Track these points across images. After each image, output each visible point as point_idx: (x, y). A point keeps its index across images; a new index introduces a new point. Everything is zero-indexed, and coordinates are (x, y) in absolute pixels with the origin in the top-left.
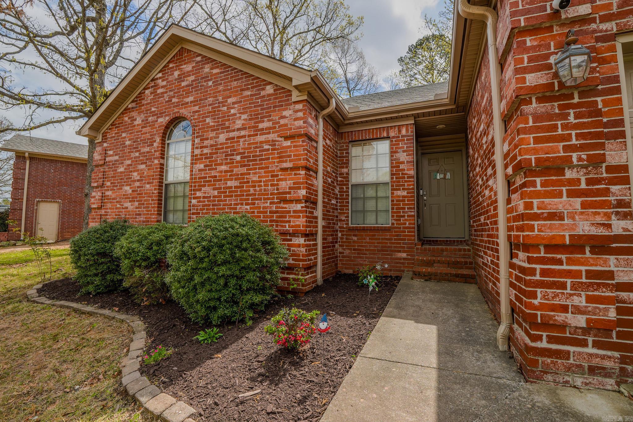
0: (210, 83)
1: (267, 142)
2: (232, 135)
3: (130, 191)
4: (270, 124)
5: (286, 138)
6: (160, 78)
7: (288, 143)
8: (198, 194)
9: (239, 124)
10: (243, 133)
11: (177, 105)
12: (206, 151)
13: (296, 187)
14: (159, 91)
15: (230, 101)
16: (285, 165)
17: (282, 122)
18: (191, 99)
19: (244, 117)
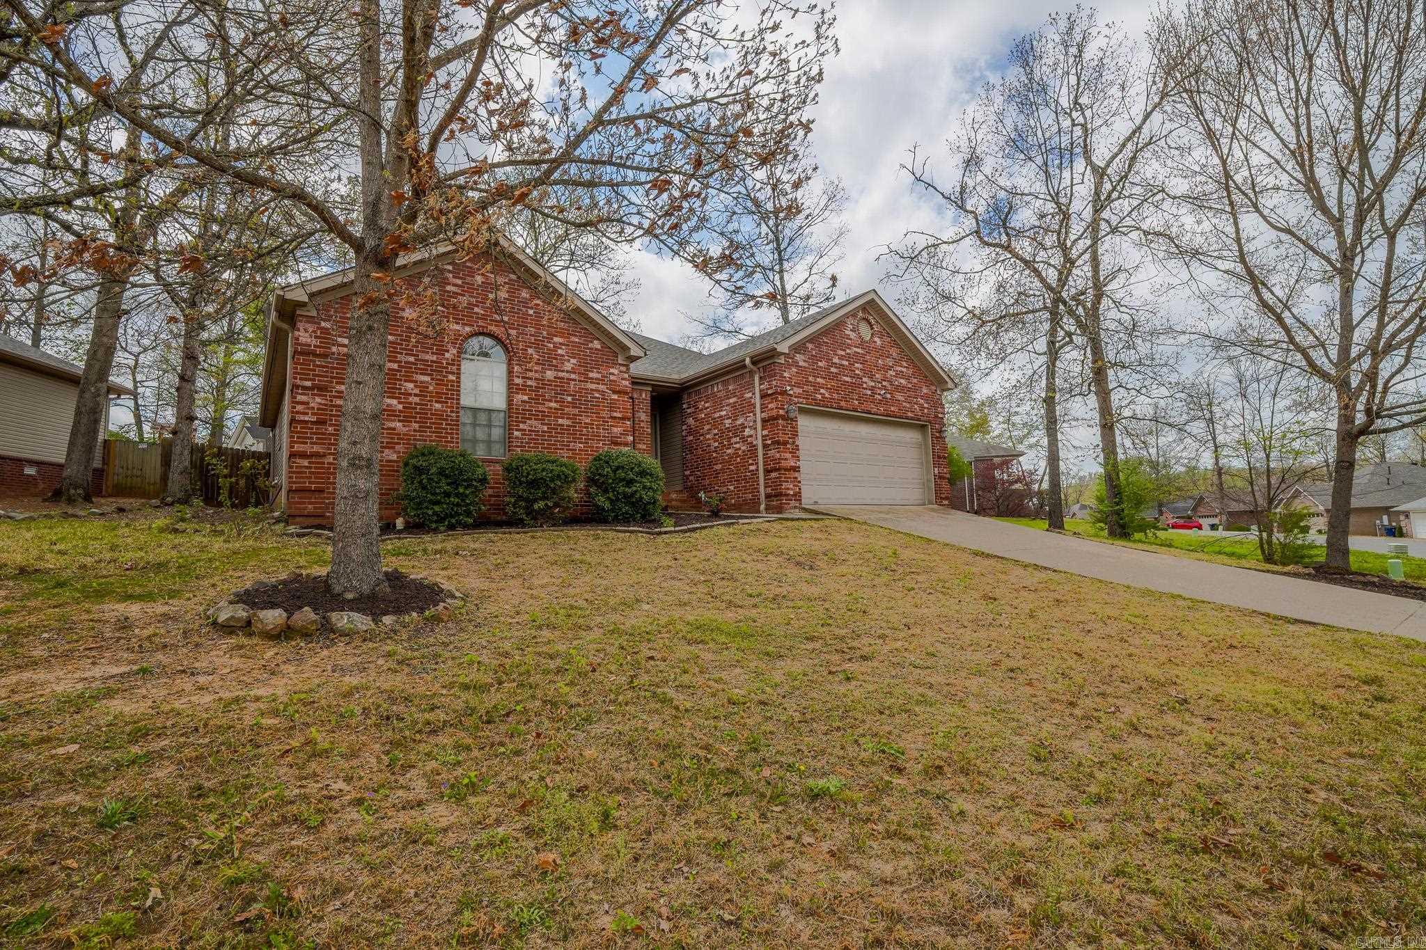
0: (531, 312)
1: (597, 391)
2: (560, 374)
3: (400, 407)
4: (599, 376)
5: (614, 392)
6: (449, 271)
7: (615, 397)
9: (568, 366)
10: (573, 376)
11: (484, 318)
12: (529, 383)
13: (624, 434)
14: (449, 288)
15: (556, 339)
16: (615, 414)
17: (612, 378)
19: (573, 361)
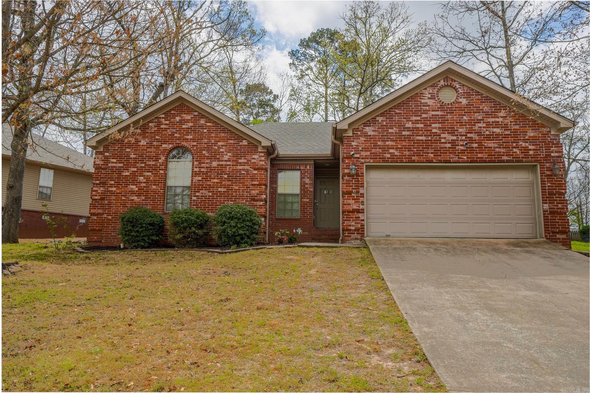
0: (205, 131)
1: (244, 170)
2: (221, 163)
3: (137, 189)
4: (246, 161)
5: (255, 169)
6: (163, 118)
7: (256, 172)
8: (197, 194)
9: (226, 158)
10: (228, 163)
11: (179, 139)
12: (202, 170)
13: (261, 193)
14: (162, 126)
15: (219, 144)
16: (254, 183)
17: (253, 161)
18: (190, 137)
19: (229, 154)
